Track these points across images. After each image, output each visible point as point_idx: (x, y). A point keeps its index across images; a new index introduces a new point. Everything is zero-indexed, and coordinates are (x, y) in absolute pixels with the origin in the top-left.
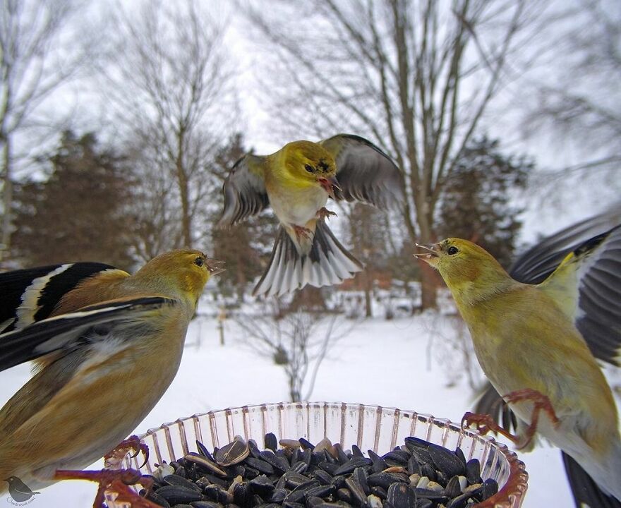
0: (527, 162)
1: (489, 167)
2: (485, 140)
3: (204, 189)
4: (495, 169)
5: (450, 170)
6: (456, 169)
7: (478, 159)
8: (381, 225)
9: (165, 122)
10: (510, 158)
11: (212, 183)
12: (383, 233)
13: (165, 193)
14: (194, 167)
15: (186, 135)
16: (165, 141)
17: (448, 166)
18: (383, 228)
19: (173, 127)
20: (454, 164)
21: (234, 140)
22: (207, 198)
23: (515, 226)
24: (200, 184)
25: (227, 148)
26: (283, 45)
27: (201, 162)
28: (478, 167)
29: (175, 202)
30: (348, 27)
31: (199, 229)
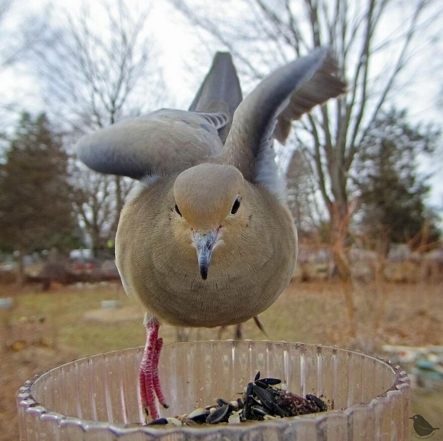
0: (434, 129)
1: (398, 137)
2: (393, 111)
4: (405, 138)
5: (362, 140)
6: (367, 138)
7: (388, 128)
10: (419, 126)
20: (365, 133)
23: (424, 190)
26: (203, 27)
28: (388, 136)
30: (264, 7)
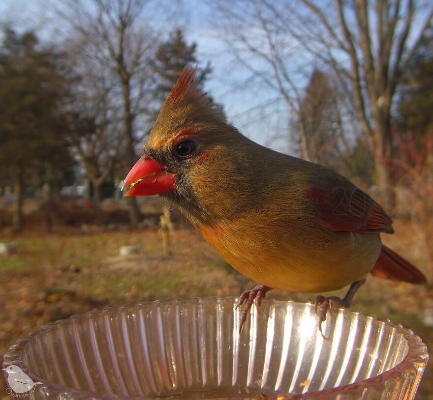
3: (146, 86)
8: (332, 121)
9: (106, 18)
11: (154, 81)
12: (334, 131)
13: (108, 91)
14: (136, 64)
15: (127, 31)
16: (105, 37)
17: (405, 56)
18: (335, 125)
19: (113, 22)
20: (412, 55)
21: (175, 36)
22: (149, 96)
24: (142, 82)
25: (168, 45)
27: (143, 58)
29: (117, 101)
31: (141, 129)
